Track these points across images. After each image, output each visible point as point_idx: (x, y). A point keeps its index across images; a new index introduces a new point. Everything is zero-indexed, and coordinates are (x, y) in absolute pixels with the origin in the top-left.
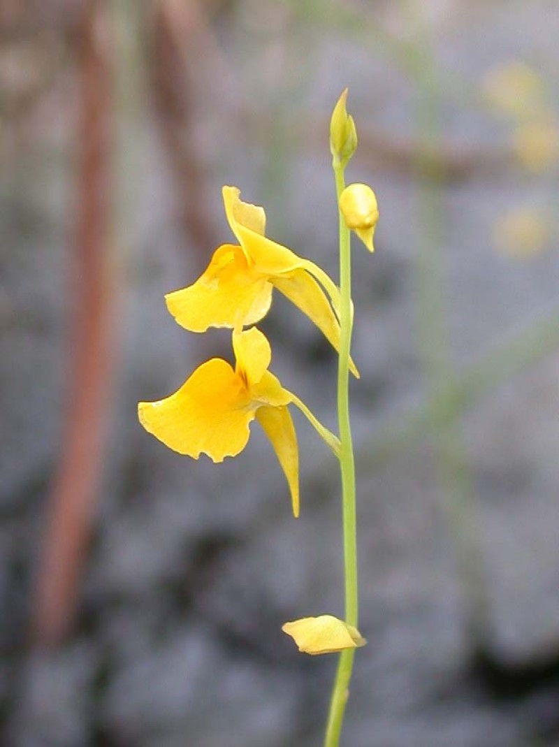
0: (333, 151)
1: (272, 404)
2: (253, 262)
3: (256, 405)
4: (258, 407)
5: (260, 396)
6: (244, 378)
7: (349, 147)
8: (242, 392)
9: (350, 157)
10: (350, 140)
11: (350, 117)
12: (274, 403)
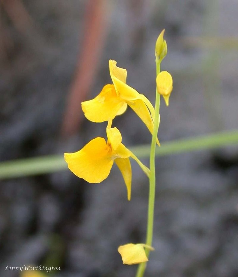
0: (156, 55)
1: (121, 157)
2: (119, 94)
3: (115, 157)
4: (115, 158)
5: (116, 154)
6: (110, 146)
7: (163, 54)
8: (109, 152)
9: (163, 58)
10: (164, 51)
11: (165, 41)
12: (122, 157)
